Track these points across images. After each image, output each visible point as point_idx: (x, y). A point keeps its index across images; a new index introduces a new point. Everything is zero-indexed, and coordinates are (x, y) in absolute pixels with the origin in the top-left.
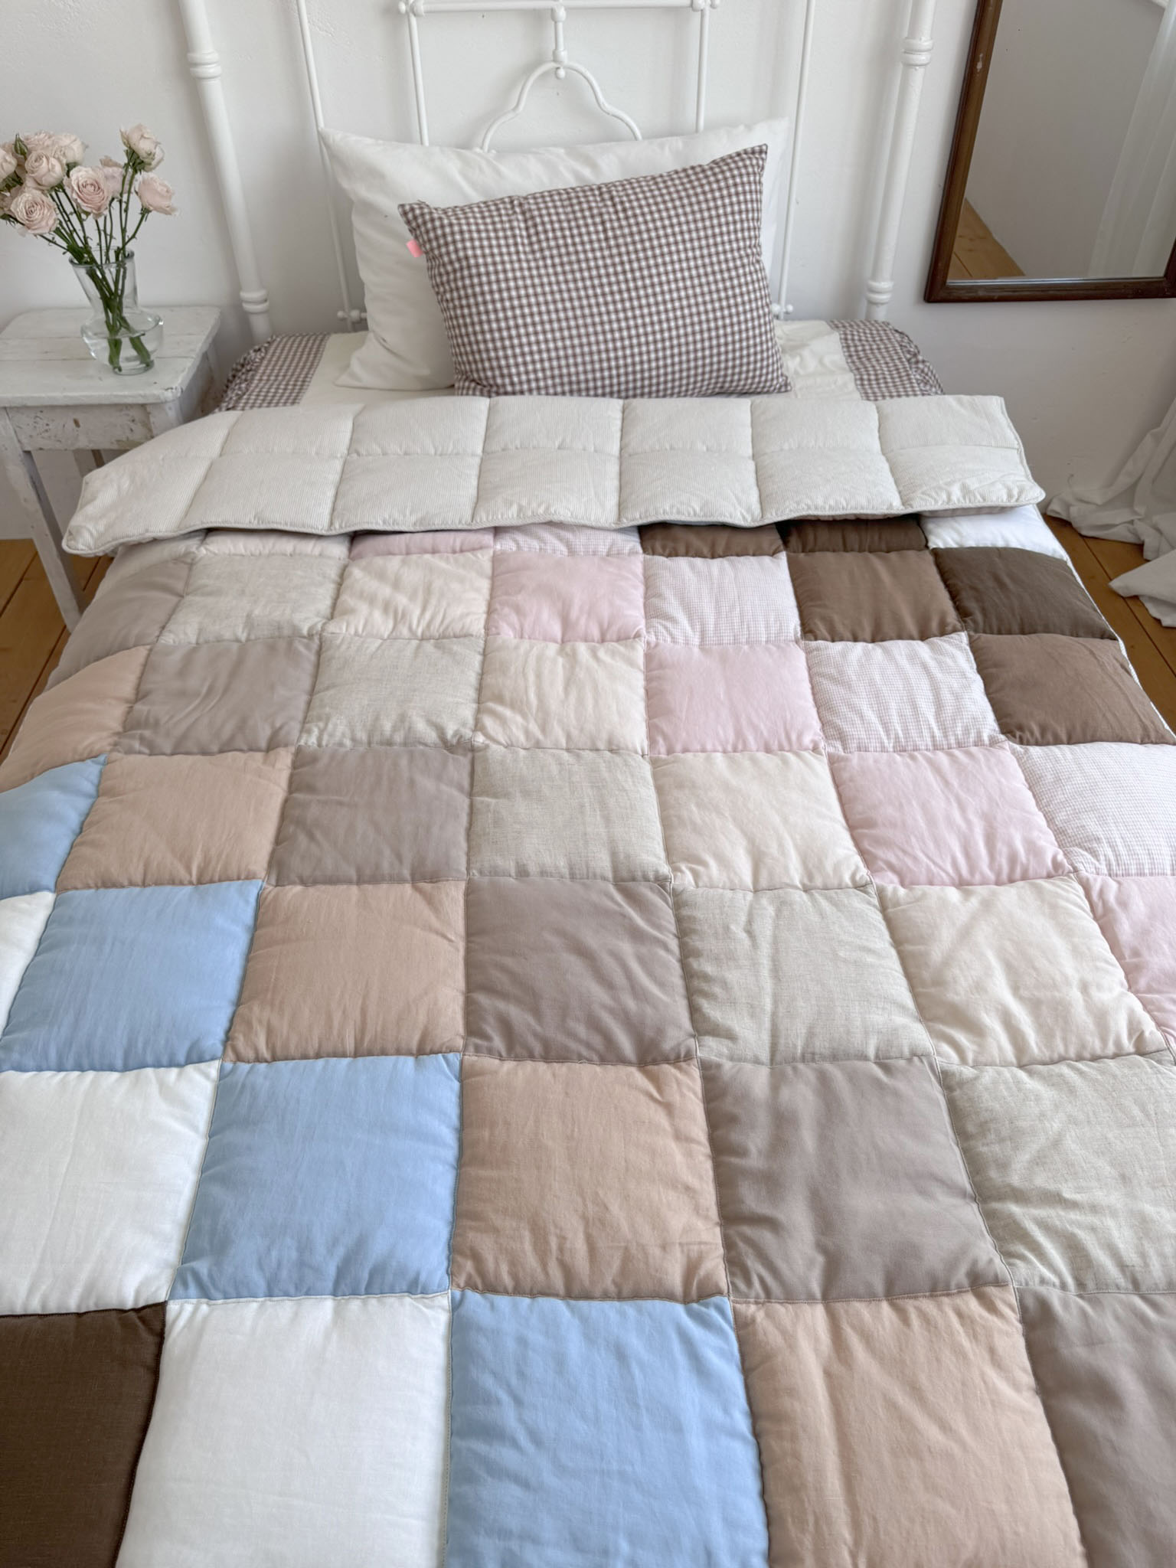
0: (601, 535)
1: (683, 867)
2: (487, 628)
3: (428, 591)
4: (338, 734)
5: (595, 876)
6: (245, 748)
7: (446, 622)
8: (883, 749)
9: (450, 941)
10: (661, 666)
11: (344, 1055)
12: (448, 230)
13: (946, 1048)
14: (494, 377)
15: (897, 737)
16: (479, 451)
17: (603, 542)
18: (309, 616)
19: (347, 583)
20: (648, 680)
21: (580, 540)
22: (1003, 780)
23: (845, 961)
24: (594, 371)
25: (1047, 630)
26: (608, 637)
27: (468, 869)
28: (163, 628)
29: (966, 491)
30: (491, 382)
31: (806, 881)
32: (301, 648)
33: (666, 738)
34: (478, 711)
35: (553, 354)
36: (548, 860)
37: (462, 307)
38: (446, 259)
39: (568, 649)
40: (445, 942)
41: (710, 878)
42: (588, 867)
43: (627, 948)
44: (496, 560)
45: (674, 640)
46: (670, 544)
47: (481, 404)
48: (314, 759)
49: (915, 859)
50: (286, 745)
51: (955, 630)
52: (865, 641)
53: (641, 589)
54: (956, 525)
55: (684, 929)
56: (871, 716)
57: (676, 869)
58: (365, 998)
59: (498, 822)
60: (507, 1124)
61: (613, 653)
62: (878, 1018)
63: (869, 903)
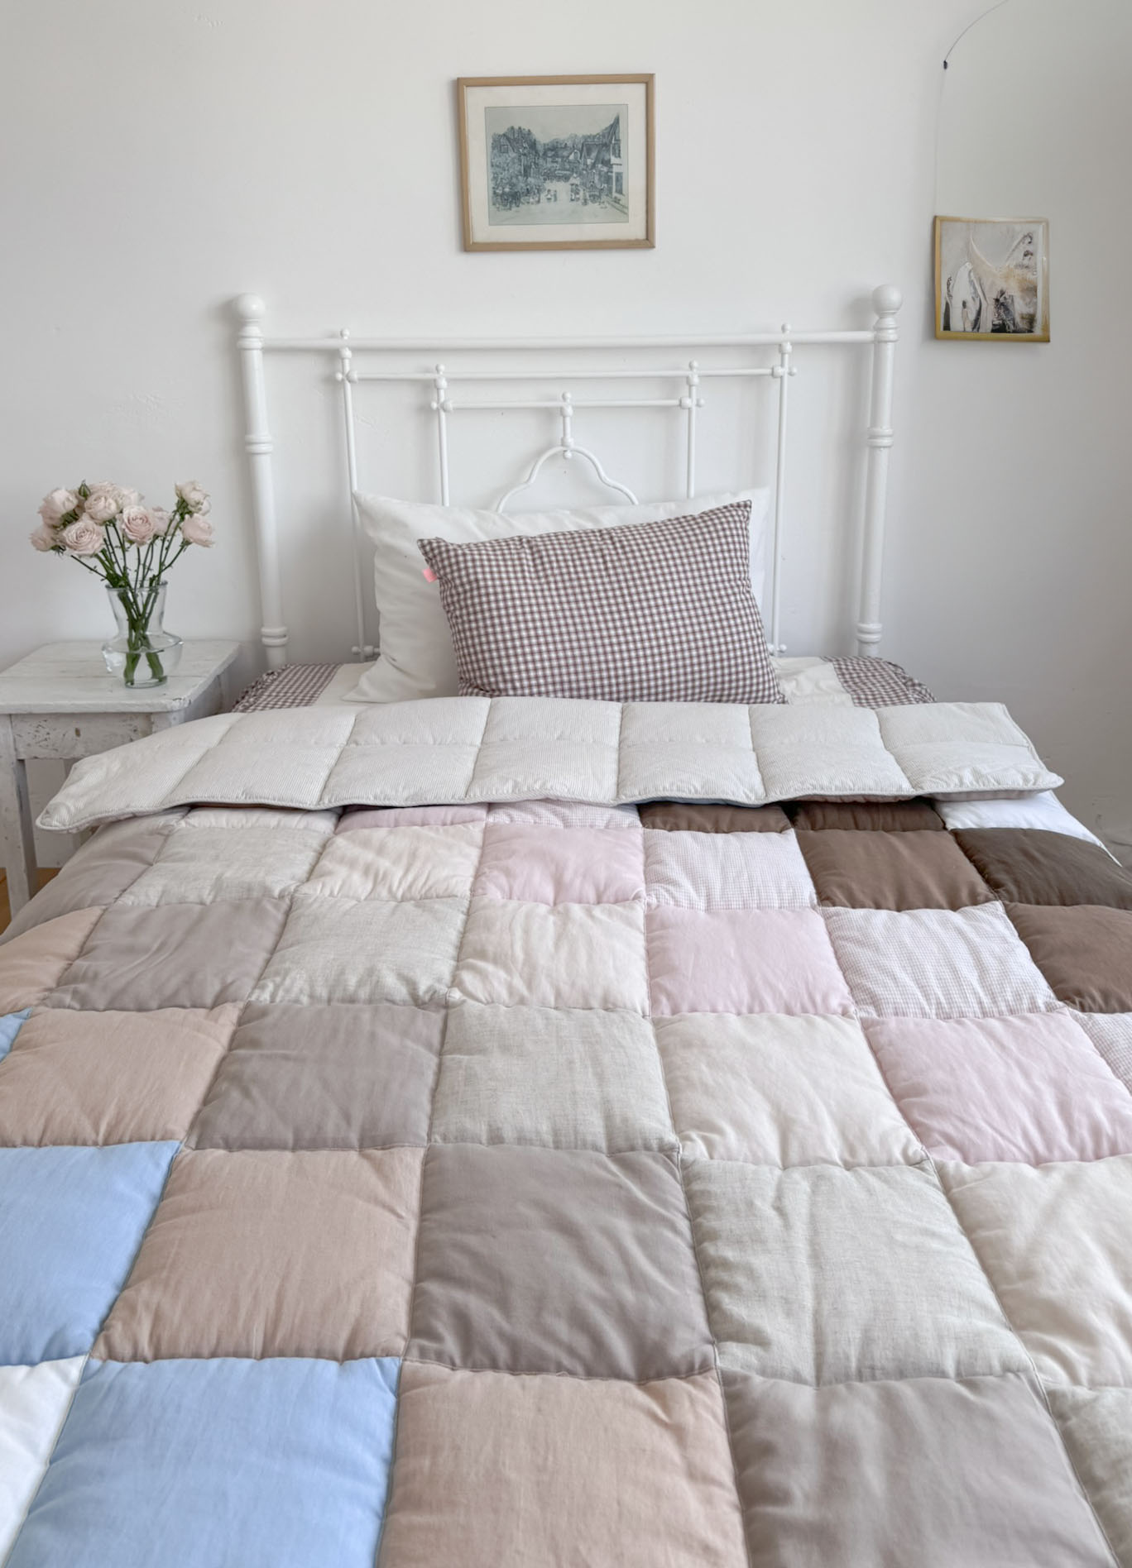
0: (599, 810)
1: (694, 1135)
2: (473, 891)
3: (413, 856)
4: (296, 990)
5: (585, 1146)
6: (188, 1004)
7: (430, 883)
8: (924, 1015)
9: (399, 1216)
10: (663, 926)
11: (248, 1356)
12: (461, 559)
13: (1049, 1362)
14: (497, 682)
15: (939, 1003)
16: (478, 742)
17: (601, 817)
18: (281, 880)
19: (329, 850)
20: (649, 940)
21: (575, 815)
22: (1068, 1044)
23: (904, 1246)
24: (593, 679)
25: (1090, 901)
26: (605, 898)
27: (429, 1135)
28: (125, 890)
29: (977, 775)
30: (494, 687)
31: (847, 1157)
32: (269, 907)
33: (669, 996)
34: (457, 968)
35: (555, 663)
36: (528, 1124)
37: (470, 622)
38: (458, 582)
39: (560, 907)
40: (393, 1218)
41: (728, 1149)
42: (576, 1132)
43: (623, 1227)
44: (487, 831)
45: (677, 903)
46: (671, 820)
47: (483, 703)
48: (263, 1013)
49: (977, 1129)
50: (234, 1001)
51: (987, 900)
52: (889, 909)
53: (641, 858)
54: (972, 808)
55: (696, 1210)
56: (905, 978)
57: (685, 1138)
58: (285, 1278)
59: (470, 1079)
60: (456, 1448)
61: (610, 914)
62: (954, 1320)
63: (928, 1182)
